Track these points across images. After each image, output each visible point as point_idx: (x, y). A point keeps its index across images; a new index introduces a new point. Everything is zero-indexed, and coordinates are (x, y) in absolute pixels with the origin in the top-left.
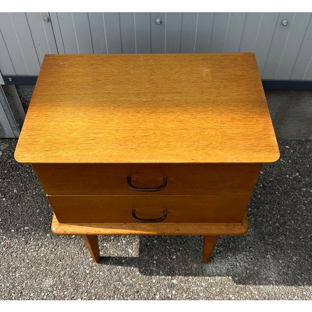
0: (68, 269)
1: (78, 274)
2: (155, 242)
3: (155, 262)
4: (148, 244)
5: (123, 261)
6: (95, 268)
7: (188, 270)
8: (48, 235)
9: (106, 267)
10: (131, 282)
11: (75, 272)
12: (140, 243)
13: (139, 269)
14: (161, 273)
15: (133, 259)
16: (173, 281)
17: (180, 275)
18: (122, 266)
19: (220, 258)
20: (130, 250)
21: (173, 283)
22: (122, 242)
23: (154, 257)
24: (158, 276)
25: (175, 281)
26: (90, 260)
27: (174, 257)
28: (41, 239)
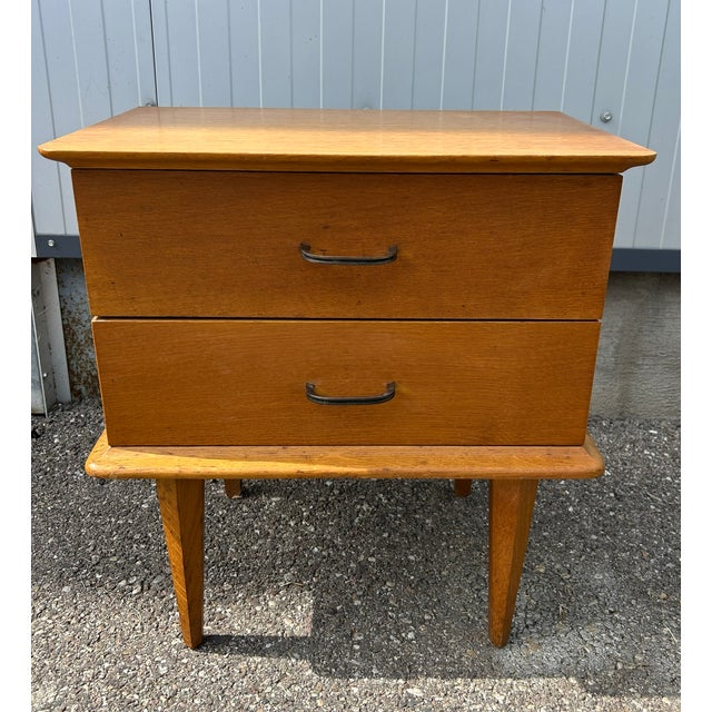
0: (106, 665)
1: (135, 675)
2: (357, 603)
3: (357, 647)
4: (338, 608)
5: (268, 646)
6: (185, 661)
7: (452, 664)
8: (66, 589)
9: (216, 660)
10: (288, 693)
11: (125, 671)
12: (316, 606)
13: (313, 662)
14: (375, 671)
15: (294, 639)
16: (410, 691)
17: (428, 675)
18: (262, 656)
19: (537, 636)
20: (287, 623)
21: (410, 696)
22: (267, 604)
23: (355, 635)
24: (366, 680)
25: (415, 692)
26: (173, 643)
27: (411, 636)
28: (44, 597)
